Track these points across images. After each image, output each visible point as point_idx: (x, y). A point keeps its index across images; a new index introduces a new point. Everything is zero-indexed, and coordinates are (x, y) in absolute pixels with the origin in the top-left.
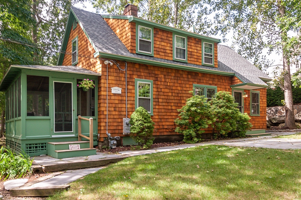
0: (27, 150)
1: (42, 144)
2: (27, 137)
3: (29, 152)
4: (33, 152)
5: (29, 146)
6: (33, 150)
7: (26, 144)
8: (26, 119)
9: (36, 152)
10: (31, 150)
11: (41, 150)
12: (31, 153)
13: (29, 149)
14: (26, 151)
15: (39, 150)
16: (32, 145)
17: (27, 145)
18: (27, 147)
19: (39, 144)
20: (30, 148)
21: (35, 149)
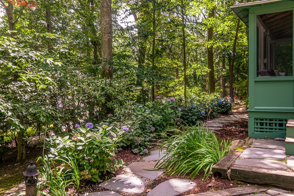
0: (256, 126)
1: (279, 120)
2: (256, 107)
3: (259, 130)
4: (266, 132)
5: (259, 121)
6: (266, 129)
7: (255, 118)
8: (255, 82)
9: (270, 132)
10: (263, 128)
11: (279, 129)
12: (263, 132)
13: (259, 126)
14: (255, 128)
15: (276, 129)
16: (264, 120)
17: (257, 120)
18: (257, 123)
19: (276, 120)
20: (262, 124)
21: (268, 127)
